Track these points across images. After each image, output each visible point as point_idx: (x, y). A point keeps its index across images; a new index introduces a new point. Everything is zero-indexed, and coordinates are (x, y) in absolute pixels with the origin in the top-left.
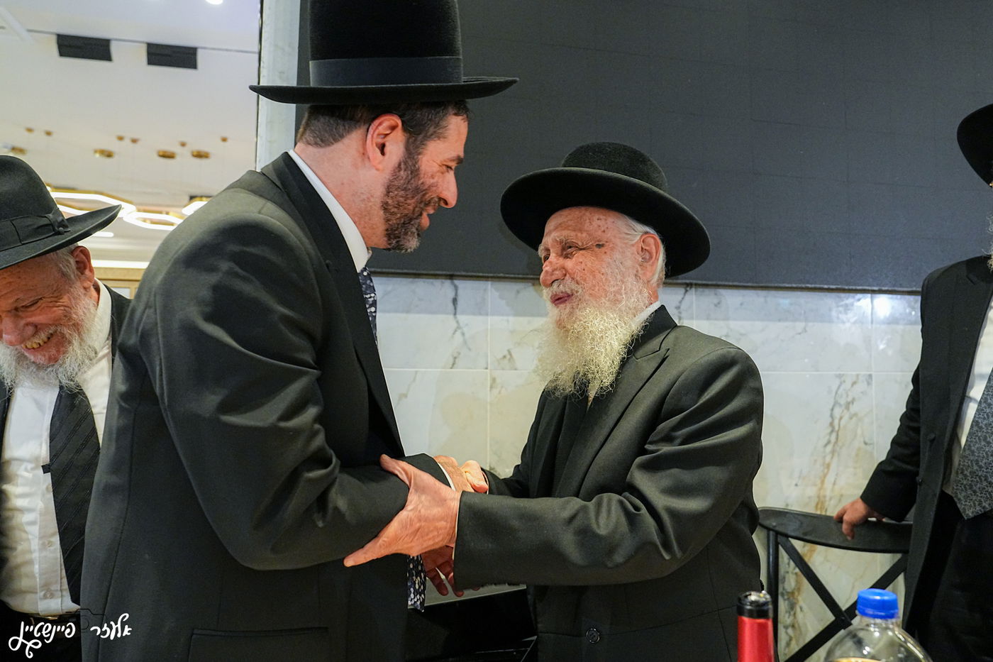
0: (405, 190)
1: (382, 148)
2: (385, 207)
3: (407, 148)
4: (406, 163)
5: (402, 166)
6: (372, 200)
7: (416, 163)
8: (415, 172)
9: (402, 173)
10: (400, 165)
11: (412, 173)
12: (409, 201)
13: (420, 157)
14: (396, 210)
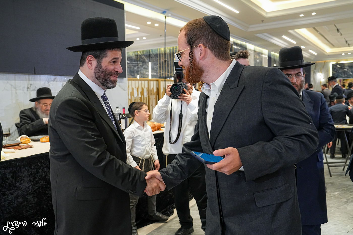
0: (99, 72)
1: (91, 63)
2: (96, 78)
3: (97, 62)
4: (97, 66)
5: (97, 67)
6: (93, 77)
7: (100, 65)
8: (101, 67)
9: (97, 68)
10: (96, 67)
11: (100, 67)
12: (101, 75)
13: (101, 63)
14: (99, 78)
